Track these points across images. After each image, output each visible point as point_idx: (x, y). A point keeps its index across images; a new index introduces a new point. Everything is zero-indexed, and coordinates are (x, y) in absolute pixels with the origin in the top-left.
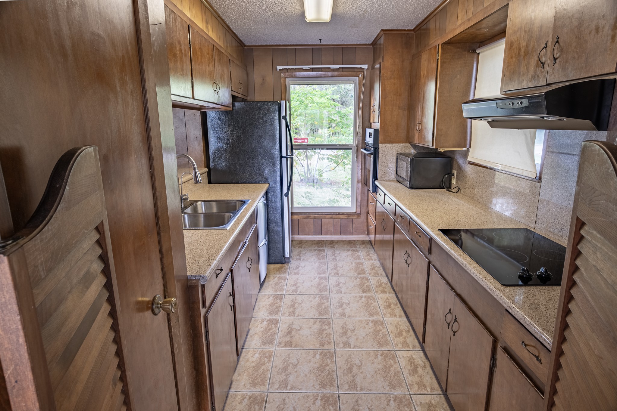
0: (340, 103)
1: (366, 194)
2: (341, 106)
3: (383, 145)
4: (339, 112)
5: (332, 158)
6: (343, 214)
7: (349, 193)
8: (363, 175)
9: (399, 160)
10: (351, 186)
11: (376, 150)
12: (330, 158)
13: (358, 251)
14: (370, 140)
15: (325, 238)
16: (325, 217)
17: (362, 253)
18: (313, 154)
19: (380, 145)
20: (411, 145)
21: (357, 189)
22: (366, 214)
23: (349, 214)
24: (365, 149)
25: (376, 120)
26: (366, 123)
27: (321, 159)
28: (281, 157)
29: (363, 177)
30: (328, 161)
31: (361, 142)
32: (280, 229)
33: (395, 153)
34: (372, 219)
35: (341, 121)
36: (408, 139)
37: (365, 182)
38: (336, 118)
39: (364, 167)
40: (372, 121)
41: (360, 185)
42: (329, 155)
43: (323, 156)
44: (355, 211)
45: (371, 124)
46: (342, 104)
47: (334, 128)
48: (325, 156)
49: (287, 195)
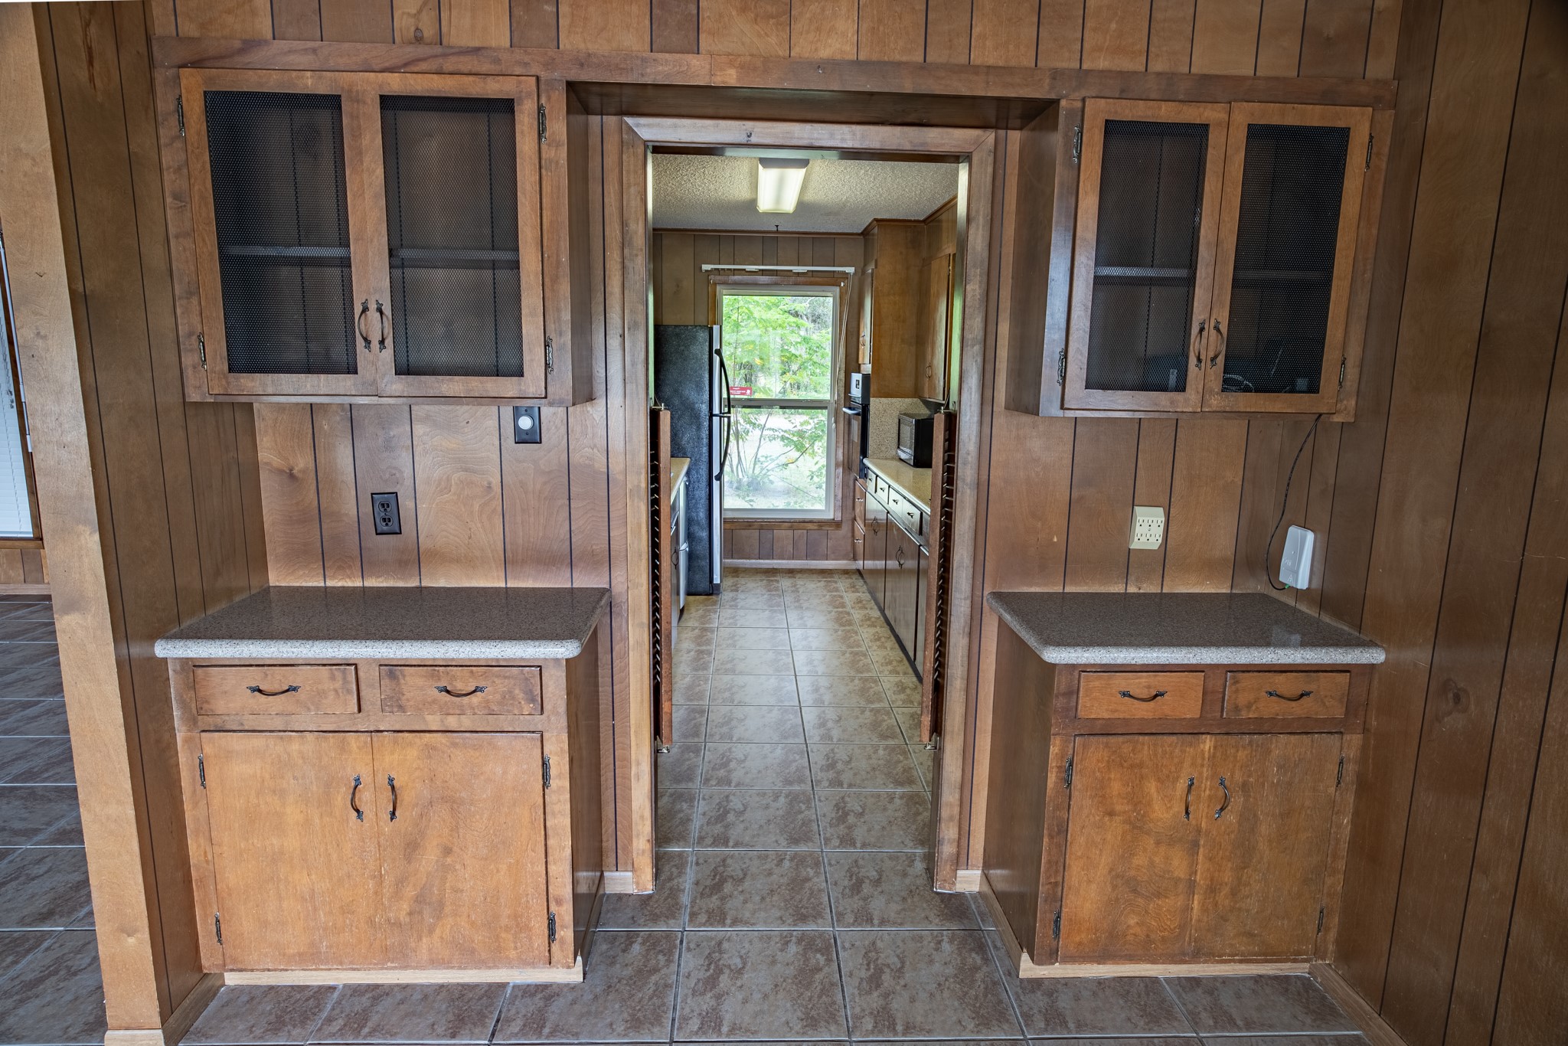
0: (810, 319)
1: (852, 487)
2: (812, 325)
3: (877, 400)
4: (805, 340)
5: (791, 437)
6: (811, 522)
7: (822, 493)
8: (846, 452)
9: (902, 425)
10: (825, 479)
11: (865, 408)
12: (788, 438)
13: (836, 582)
14: (856, 392)
15: (779, 564)
16: (780, 526)
17: (842, 584)
18: (751, 429)
19: (871, 399)
20: (922, 401)
21: (837, 477)
22: (850, 523)
23: (821, 524)
24: (850, 408)
25: (867, 360)
26: (851, 364)
27: (767, 439)
28: (711, 415)
29: (846, 456)
30: (782, 443)
31: (843, 395)
32: (704, 534)
33: (896, 414)
34: (860, 528)
35: (811, 359)
36: (917, 393)
37: (847, 466)
38: (801, 351)
39: (849, 440)
40: (860, 362)
41: (840, 470)
42: (785, 431)
43: (771, 433)
44: (832, 517)
45: (860, 365)
46: (814, 321)
47: (795, 373)
48: (776, 433)
49: (719, 477)
